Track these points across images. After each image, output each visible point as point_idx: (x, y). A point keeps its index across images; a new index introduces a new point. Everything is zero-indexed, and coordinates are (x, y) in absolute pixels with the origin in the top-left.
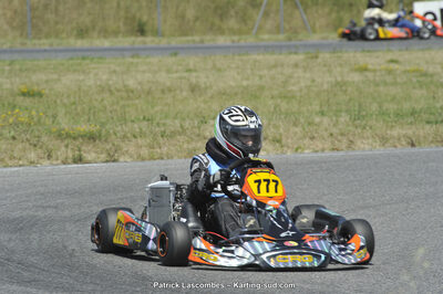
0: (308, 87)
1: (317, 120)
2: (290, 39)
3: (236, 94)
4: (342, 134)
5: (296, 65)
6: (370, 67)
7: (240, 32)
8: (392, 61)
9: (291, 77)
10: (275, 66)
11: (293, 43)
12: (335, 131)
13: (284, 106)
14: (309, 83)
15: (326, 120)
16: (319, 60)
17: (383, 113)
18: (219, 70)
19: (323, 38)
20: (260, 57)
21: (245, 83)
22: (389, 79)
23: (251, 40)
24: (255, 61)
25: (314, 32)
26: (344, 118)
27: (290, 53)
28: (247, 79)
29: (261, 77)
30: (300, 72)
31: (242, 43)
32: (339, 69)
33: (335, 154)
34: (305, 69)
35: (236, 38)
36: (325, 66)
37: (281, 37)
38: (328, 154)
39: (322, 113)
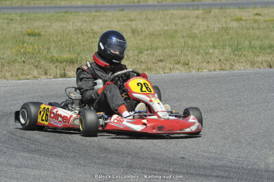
0: (205, 31)
5: (197, 17)
6: (244, 18)
8: (257, 14)
9: (194, 24)
10: (184, 18)
12: (222, 58)
13: (190, 42)
14: (205, 28)
15: (216, 51)
16: (212, 14)
17: (251, 47)
20: (175, 12)
21: (166, 28)
22: (255, 25)
24: (172, 14)
26: (228, 50)
30: (200, 22)
33: (222, 72)
34: (203, 19)
36: (215, 17)
38: (218, 72)
39: (214, 47)
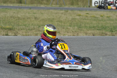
1: (69, 27)
2: (60, 7)
3: (47, 20)
4: (75, 32)
7: (47, 4)
11: (61, 8)
18: (42, 14)
19: (69, 7)
23: (50, 6)
25: (66, 5)
27: (60, 10)
28: (50, 16)
29: (53, 16)
31: (48, 7)
32: (73, 15)
35: (46, 5)
37: (58, 6)
